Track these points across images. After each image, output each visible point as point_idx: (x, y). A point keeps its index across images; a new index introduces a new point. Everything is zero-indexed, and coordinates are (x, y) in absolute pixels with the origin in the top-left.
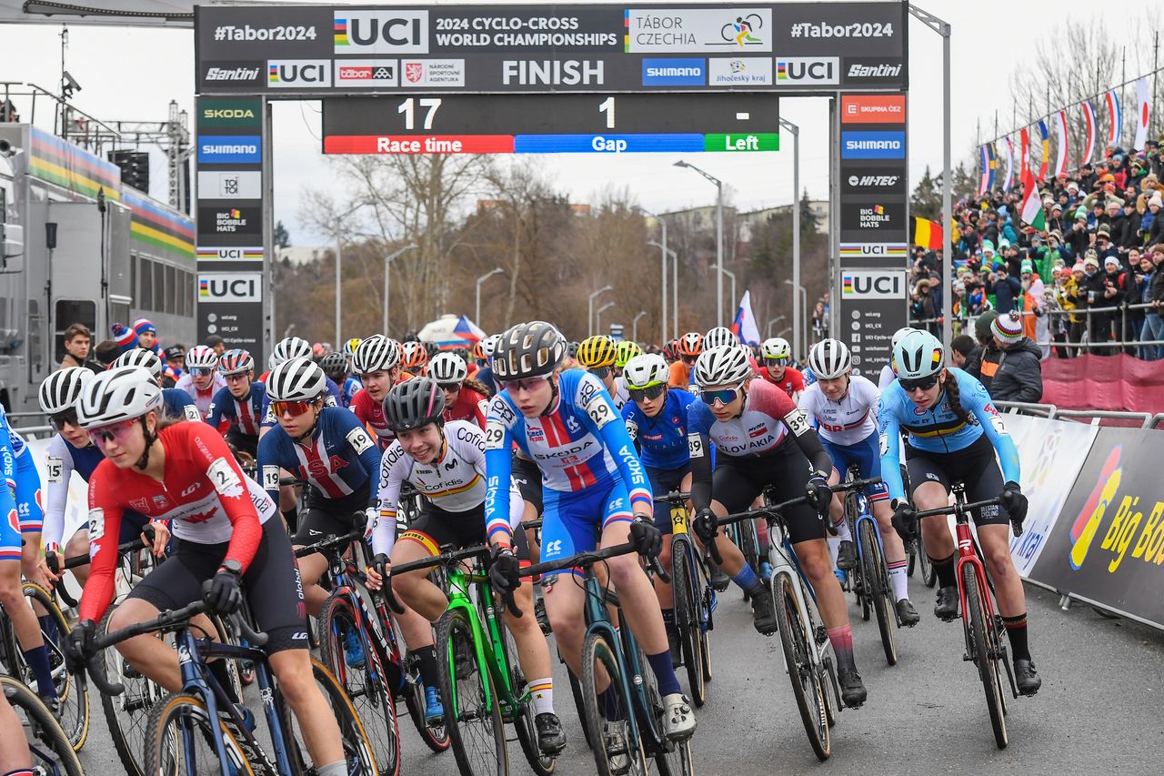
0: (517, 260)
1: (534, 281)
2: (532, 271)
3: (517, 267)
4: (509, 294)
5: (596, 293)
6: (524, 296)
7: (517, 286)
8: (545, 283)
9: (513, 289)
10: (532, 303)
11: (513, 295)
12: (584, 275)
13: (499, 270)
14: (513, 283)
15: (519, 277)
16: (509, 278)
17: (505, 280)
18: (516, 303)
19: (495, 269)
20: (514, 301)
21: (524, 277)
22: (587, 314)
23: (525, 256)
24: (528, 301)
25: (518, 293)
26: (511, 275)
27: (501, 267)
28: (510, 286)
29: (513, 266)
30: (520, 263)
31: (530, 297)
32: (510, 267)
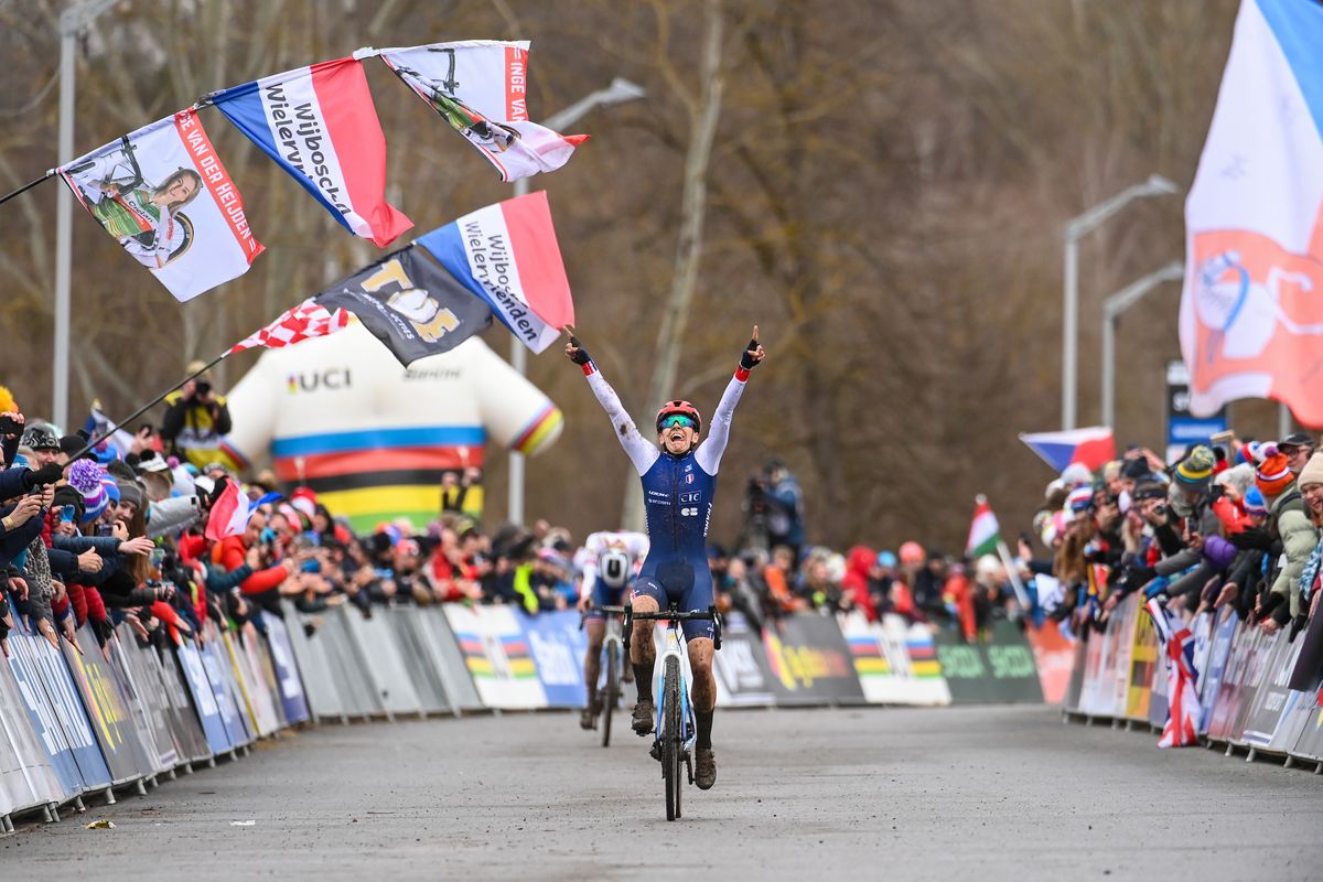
0: (712, 58)
1: (794, 157)
2: (789, 107)
3: (716, 88)
4: (673, 219)
5: (1095, 217)
6: (747, 229)
7: (712, 185)
8: (849, 171)
9: (696, 195)
10: (788, 264)
11: (693, 227)
12: (1037, 156)
13: (622, 90)
14: (697, 165)
15: (719, 139)
16: (675, 143)
17: (654, 152)
18: (708, 268)
19: (606, 84)
20: (695, 251)
21: (748, 139)
22: (1056, 333)
23: (752, 38)
24: (766, 255)
25: (720, 213)
26: (687, 126)
27: (635, 80)
28: (680, 189)
29: (697, 90)
30: (732, 73)
31: (775, 233)
32: (679, 90)
